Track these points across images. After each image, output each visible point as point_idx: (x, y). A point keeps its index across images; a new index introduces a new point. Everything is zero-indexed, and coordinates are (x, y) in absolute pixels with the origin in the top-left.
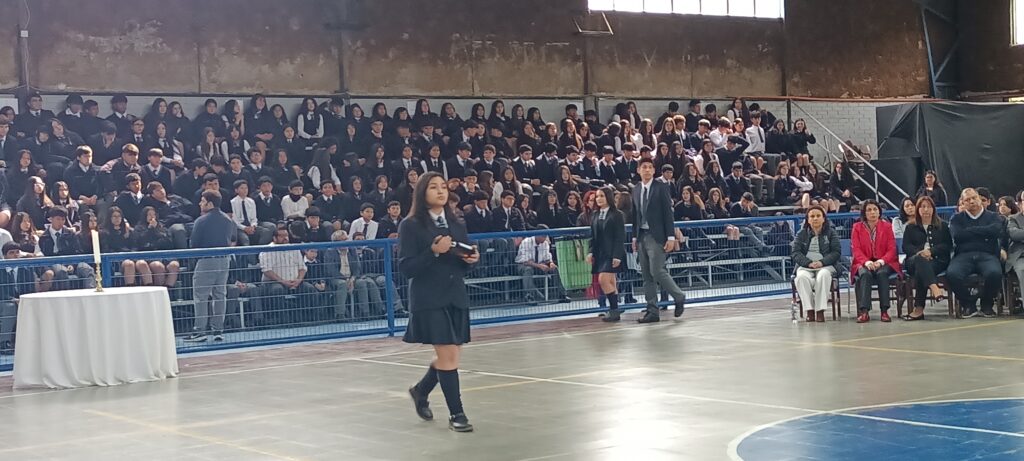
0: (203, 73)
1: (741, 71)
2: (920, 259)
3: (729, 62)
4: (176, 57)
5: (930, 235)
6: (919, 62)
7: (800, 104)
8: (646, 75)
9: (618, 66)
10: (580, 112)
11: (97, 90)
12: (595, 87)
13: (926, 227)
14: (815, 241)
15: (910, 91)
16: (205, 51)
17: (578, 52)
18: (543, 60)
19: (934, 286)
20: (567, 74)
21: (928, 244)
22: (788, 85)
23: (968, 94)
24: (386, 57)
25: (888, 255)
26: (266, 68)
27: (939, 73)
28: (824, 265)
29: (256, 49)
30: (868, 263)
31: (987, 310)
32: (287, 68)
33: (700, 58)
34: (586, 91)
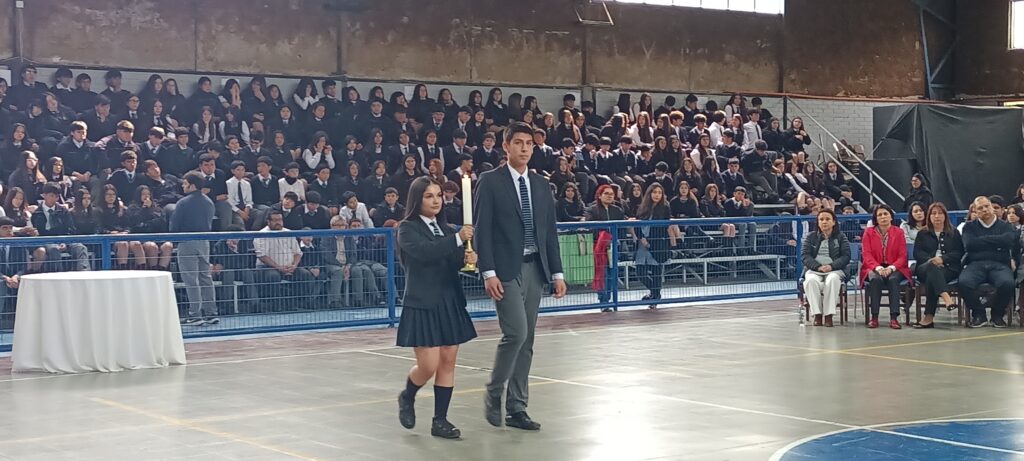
0: (200, 51)
1: (738, 67)
2: (932, 265)
3: (728, 57)
4: (173, 33)
5: (942, 243)
6: (916, 63)
7: (797, 101)
8: (645, 68)
9: (617, 56)
10: (577, 103)
11: (92, 64)
12: (593, 76)
13: (938, 234)
14: (825, 244)
15: (906, 91)
16: (202, 28)
17: (578, 41)
18: (543, 48)
19: (945, 294)
20: (567, 63)
21: (939, 251)
22: (785, 82)
23: (962, 97)
24: (384, 39)
25: (900, 261)
26: (263, 48)
27: (934, 75)
28: (834, 269)
29: (254, 28)
30: (878, 268)
31: (997, 318)
32: (284, 48)
33: (699, 51)
34: (584, 81)
